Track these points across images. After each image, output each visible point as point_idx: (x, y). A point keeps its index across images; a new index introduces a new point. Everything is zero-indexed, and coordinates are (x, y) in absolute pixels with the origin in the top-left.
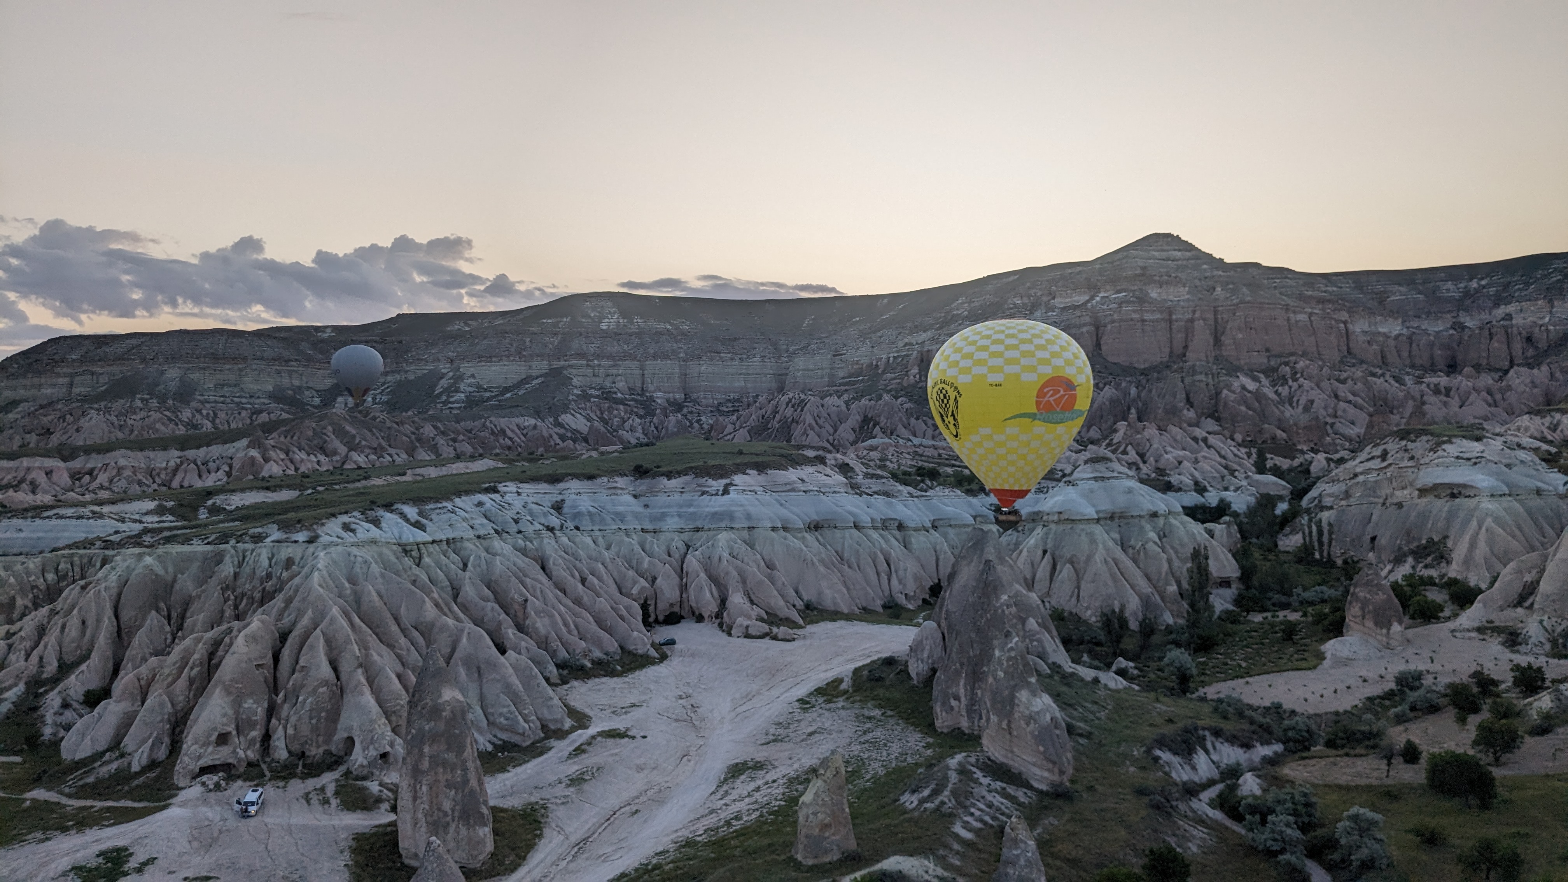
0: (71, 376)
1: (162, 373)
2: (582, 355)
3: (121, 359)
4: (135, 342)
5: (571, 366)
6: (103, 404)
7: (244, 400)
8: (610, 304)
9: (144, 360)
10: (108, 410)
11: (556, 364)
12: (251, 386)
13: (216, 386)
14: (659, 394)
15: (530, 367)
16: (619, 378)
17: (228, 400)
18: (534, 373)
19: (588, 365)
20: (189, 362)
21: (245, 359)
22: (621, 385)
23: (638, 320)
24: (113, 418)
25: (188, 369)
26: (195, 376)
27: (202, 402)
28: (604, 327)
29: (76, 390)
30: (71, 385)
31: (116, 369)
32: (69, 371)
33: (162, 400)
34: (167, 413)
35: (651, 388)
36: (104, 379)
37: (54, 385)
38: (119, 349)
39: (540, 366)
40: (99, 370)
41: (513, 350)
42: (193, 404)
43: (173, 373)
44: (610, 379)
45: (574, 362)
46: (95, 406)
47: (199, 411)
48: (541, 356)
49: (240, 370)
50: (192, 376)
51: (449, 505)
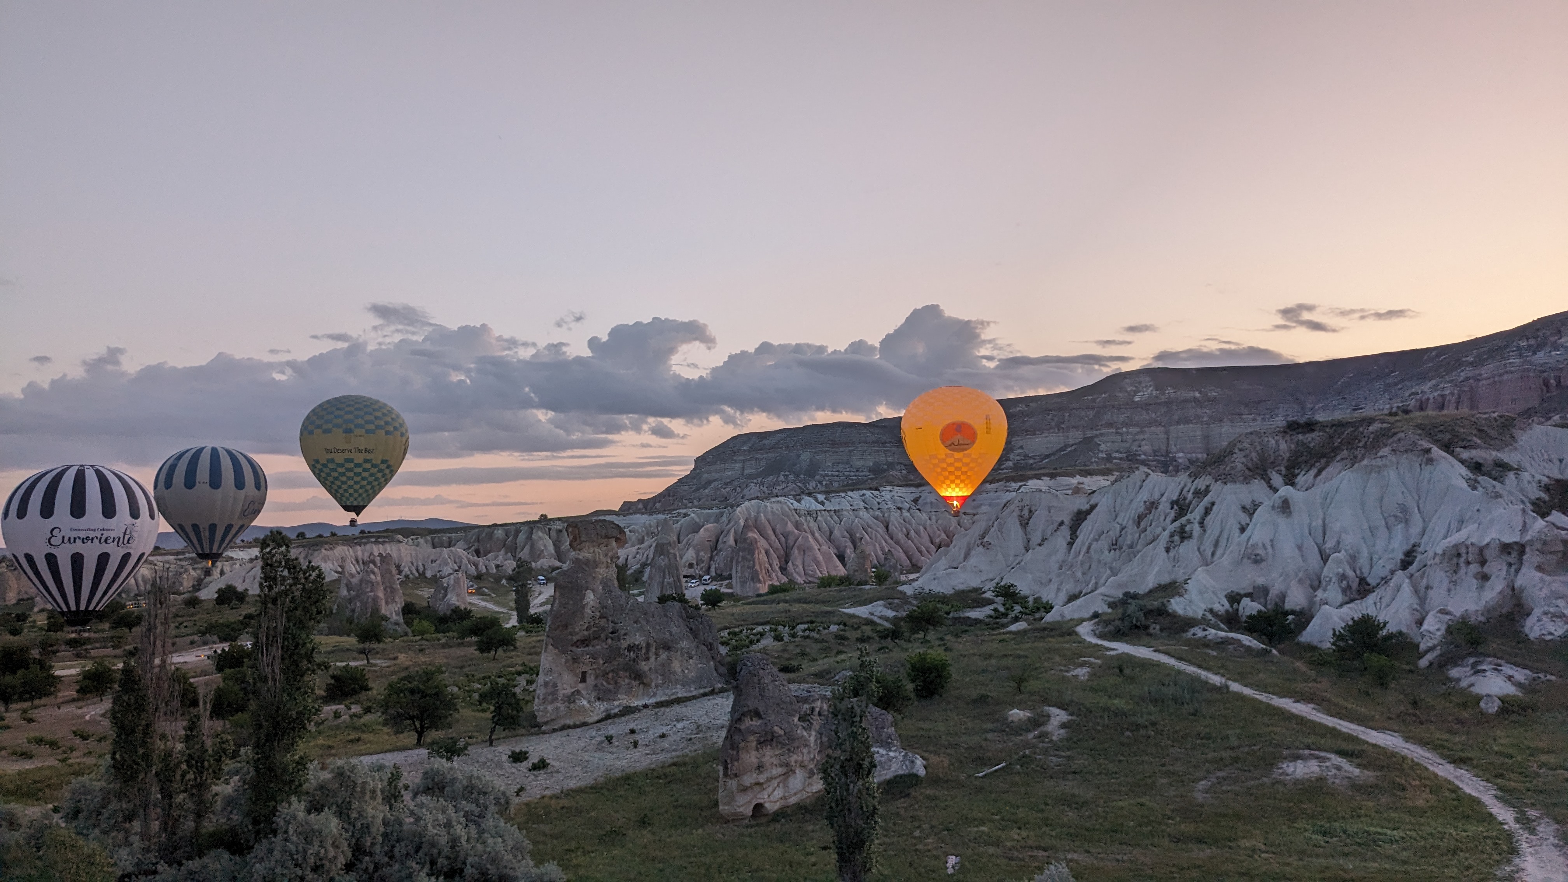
0: (744, 461)
1: (799, 456)
2: (1110, 425)
3: (773, 448)
4: (783, 435)
5: (1102, 435)
6: (759, 479)
7: (852, 474)
8: (1147, 379)
9: (787, 448)
10: (762, 484)
11: (1089, 434)
12: (858, 463)
13: (833, 464)
14: (1181, 455)
15: (1068, 437)
16: (1143, 442)
17: (841, 474)
18: (1071, 442)
19: (1117, 433)
20: (816, 448)
21: (853, 443)
22: (1146, 448)
23: (1170, 390)
24: (765, 489)
25: (815, 453)
26: (819, 457)
27: (824, 476)
28: (1137, 399)
29: (746, 472)
30: (743, 468)
31: (770, 455)
32: (741, 458)
33: (797, 476)
34: (799, 484)
35: (1174, 449)
36: (763, 463)
37: (733, 469)
38: (772, 441)
39: (1075, 436)
40: (759, 456)
41: (1054, 424)
42: (817, 478)
43: (805, 456)
44: (1137, 443)
45: (1104, 431)
46: (755, 481)
47: (821, 482)
48: (1076, 427)
49: (850, 451)
50: (818, 457)
51: (843, 495)
